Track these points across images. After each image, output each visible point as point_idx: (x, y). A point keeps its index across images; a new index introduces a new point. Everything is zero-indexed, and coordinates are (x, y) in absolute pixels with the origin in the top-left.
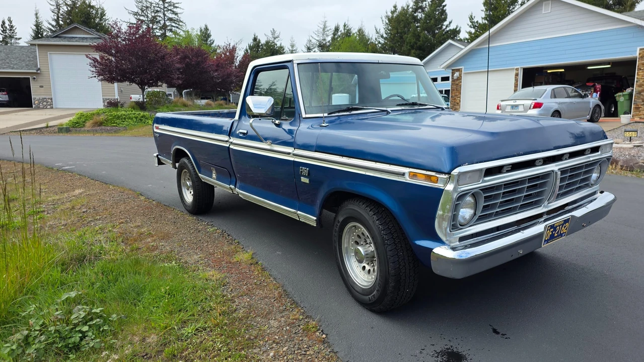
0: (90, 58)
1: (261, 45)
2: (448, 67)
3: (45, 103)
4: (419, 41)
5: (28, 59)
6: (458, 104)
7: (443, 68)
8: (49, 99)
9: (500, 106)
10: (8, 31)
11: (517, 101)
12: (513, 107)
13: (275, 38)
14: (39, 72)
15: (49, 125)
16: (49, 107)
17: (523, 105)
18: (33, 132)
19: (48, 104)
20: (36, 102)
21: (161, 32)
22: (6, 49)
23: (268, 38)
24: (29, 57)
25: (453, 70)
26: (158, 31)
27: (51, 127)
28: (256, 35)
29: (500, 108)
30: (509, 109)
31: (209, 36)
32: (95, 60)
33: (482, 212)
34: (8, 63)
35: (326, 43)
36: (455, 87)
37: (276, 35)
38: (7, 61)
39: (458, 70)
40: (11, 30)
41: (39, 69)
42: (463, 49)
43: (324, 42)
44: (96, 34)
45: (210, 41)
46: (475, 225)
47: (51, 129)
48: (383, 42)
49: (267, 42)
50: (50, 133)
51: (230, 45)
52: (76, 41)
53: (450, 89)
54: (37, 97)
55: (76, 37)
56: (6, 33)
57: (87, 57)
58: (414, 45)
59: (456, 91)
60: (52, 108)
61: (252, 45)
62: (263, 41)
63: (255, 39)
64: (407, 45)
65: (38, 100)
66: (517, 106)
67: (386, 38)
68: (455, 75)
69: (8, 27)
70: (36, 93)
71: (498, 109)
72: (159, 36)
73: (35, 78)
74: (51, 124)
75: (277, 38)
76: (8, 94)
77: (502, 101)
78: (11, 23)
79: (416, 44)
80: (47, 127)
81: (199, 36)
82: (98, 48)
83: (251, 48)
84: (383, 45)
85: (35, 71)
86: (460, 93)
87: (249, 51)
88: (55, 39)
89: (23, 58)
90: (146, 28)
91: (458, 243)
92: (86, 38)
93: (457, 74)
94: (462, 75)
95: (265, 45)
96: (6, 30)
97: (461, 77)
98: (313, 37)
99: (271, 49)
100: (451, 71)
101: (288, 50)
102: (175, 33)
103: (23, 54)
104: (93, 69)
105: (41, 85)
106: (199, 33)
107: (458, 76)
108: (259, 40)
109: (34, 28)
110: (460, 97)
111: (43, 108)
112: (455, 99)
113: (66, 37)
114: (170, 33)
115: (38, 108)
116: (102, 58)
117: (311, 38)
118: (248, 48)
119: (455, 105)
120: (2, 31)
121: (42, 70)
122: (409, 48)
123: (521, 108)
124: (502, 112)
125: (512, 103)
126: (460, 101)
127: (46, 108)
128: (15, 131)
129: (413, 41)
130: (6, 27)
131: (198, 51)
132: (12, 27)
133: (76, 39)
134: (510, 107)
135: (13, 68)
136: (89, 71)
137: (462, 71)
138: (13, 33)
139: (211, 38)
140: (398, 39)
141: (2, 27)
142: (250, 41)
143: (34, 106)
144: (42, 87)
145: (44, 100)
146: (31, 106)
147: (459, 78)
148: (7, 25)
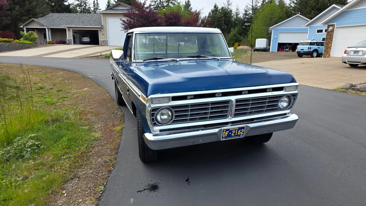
0: (122, 21)
1: (219, 10)
2: (325, 23)
3: (104, 43)
4: (318, 5)
5: (98, 20)
6: (329, 48)
7: (321, 24)
8: (106, 41)
9: (347, 51)
10: (96, 6)
11: (358, 48)
12: (355, 52)
13: (229, 5)
14: (102, 27)
15: (102, 54)
16: (106, 45)
17: (362, 51)
18: (94, 58)
19: (105, 43)
20: (101, 42)
21: (167, 4)
22: (91, 16)
23: (225, 5)
24: (99, 20)
25: (328, 25)
26: (165, 3)
27: (103, 55)
28: (216, 4)
29: (346, 53)
30: (352, 53)
31: (190, 5)
32: (124, 21)
33: (175, 118)
34: (90, 23)
35: (257, 7)
36: (329, 36)
37: (230, 3)
38: (90, 22)
39: (333, 26)
40: (97, 5)
41: (102, 26)
42: (339, 9)
43: (256, 7)
44: (128, 7)
45: (190, 8)
46: (171, 124)
47: (103, 56)
48: (294, 6)
49: (222, 8)
50: (102, 58)
51: (197, 11)
52: (119, 11)
53: (325, 37)
54: (101, 40)
55: (119, 9)
56: (95, 7)
57: (120, 19)
58: (314, 7)
59: (329, 39)
60: (107, 45)
61: (213, 10)
62: (220, 8)
63: (215, 6)
64: (309, 8)
65: (101, 41)
66: (358, 51)
67: (296, 3)
68: (330, 29)
69: (96, 4)
70: (101, 38)
71: (345, 53)
72: (166, 6)
73: (100, 30)
74: (103, 54)
75: (230, 5)
76: (89, 38)
77: (348, 48)
78: (97, 2)
79: (316, 6)
80: (101, 55)
81: (185, 6)
82: (125, 15)
83: (212, 11)
84: (294, 8)
85: (101, 27)
86: (332, 41)
87: (211, 14)
88: (110, 10)
89: (96, 20)
90: (159, 2)
91: (159, 132)
92: (124, 9)
93: (331, 28)
94: (335, 29)
95: (221, 9)
96: (95, 5)
97: (334, 30)
98: (249, 4)
99: (224, 12)
100: (327, 26)
101: (234, 12)
102: (174, 4)
103: (97, 18)
104: (123, 26)
105: (103, 34)
106: (185, 4)
107: (332, 29)
108: (218, 7)
109: (107, 4)
110: (331, 44)
111: (104, 46)
112: (328, 45)
113: (115, 9)
114: (171, 5)
115: (101, 45)
116: (127, 20)
117: (248, 5)
118: (211, 12)
119: (327, 48)
120: (94, 6)
121: (104, 26)
122: (311, 9)
123: (361, 53)
124: (347, 55)
125: (355, 49)
126: (331, 46)
127: (105, 45)
128: (87, 57)
129: (314, 5)
130: (95, 4)
131: (176, 15)
132: (98, 3)
133: (119, 10)
134: (353, 52)
135: (92, 25)
136: (121, 27)
137: (334, 26)
138: (98, 6)
139: (191, 7)
140: (304, 4)
141: (94, 4)
142: (212, 8)
143: (100, 44)
144: (103, 35)
145: (104, 41)
146: (99, 45)
147: (332, 31)
148: (95, 3)
